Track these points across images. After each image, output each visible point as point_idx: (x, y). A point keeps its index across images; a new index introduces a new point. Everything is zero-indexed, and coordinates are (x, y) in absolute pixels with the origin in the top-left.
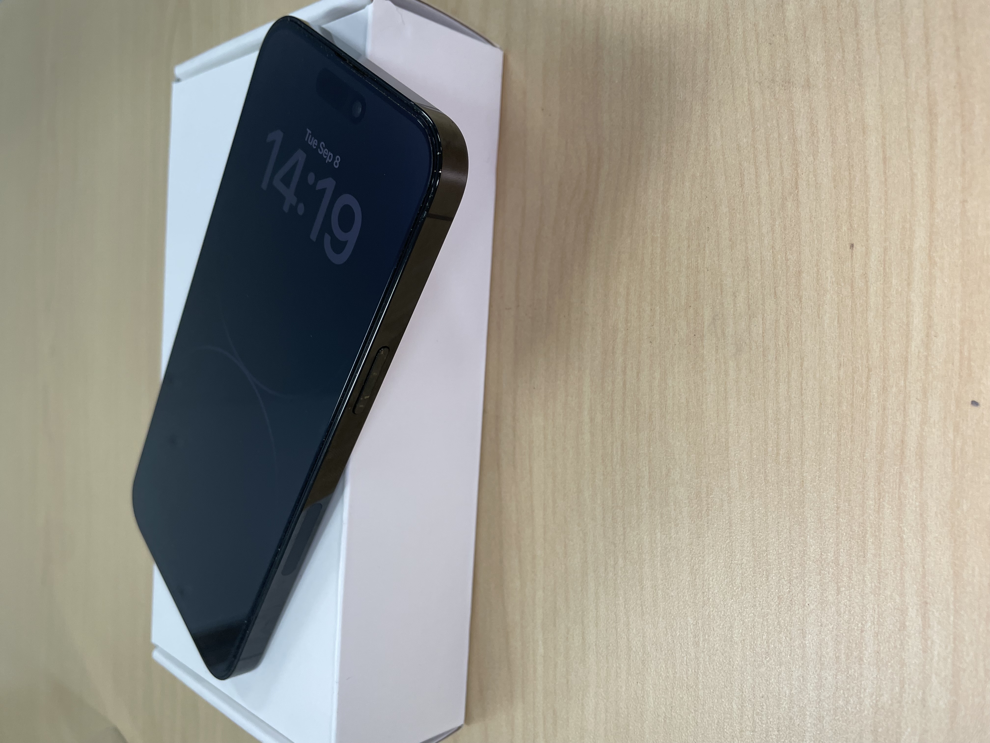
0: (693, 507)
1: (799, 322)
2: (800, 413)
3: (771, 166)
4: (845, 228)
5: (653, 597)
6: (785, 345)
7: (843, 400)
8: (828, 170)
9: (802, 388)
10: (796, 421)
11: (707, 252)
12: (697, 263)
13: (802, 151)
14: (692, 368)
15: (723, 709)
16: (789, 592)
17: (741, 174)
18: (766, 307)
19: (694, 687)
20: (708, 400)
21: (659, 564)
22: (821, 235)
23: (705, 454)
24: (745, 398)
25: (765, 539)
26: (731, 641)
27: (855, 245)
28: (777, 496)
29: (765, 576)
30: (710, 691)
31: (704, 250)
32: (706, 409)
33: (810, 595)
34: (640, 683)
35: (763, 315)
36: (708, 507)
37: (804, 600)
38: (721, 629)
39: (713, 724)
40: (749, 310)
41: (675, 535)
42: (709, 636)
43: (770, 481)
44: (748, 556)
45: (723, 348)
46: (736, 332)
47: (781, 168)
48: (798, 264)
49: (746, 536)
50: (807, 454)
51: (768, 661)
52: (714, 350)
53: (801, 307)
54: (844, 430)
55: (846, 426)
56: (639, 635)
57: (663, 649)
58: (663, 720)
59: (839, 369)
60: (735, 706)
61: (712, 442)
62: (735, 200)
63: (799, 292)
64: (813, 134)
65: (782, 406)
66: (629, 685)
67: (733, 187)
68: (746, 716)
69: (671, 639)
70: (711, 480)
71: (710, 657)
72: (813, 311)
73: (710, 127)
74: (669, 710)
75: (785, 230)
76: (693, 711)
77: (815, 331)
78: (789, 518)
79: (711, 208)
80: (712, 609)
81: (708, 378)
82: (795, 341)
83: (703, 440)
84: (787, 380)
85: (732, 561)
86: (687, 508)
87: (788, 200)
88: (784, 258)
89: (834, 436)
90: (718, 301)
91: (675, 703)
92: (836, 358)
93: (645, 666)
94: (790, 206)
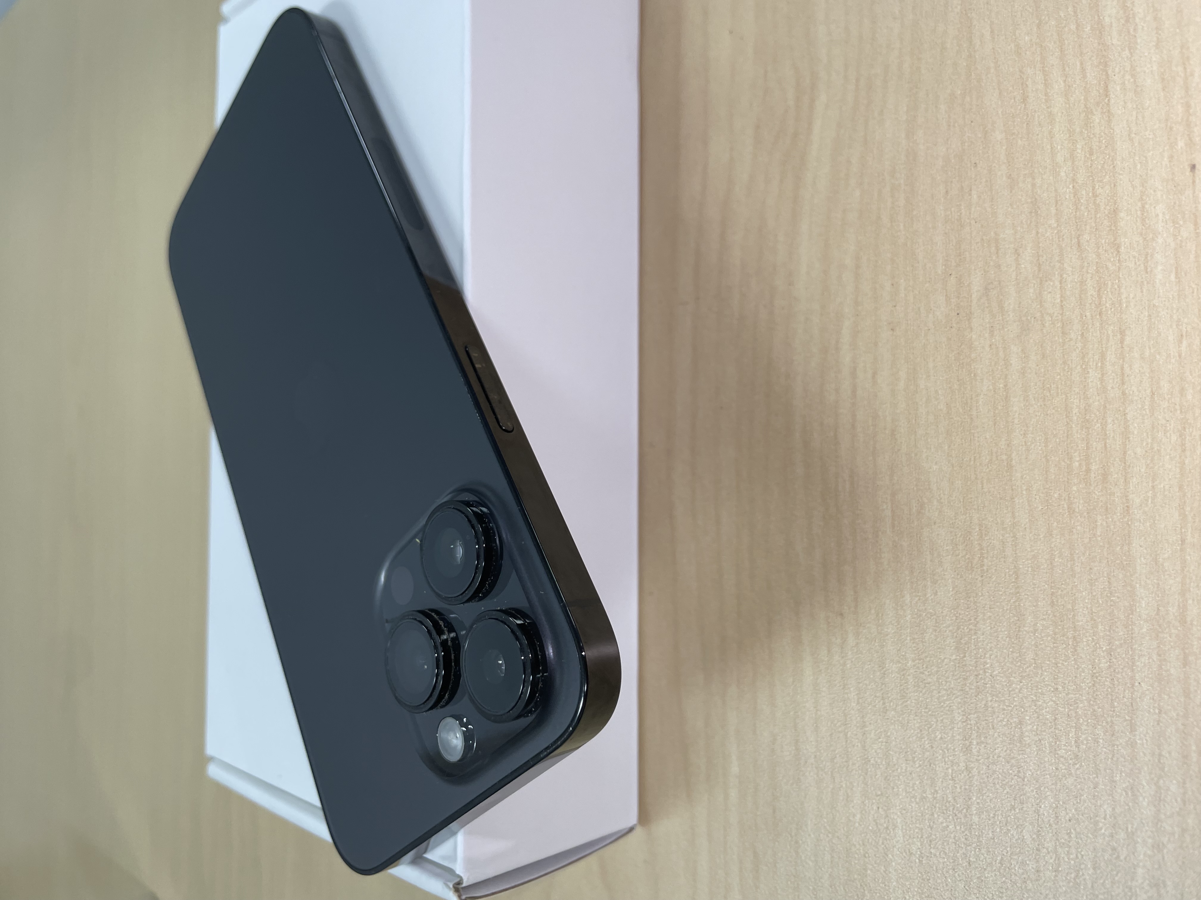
0: (958, 555)
1: (1117, 281)
2: (1121, 409)
3: (1067, 69)
4: (1181, 144)
5: (901, 686)
6: (1096, 316)
7: (1187, 386)
8: (1152, 67)
9: (1123, 374)
10: (1116, 422)
11: (975, 196)
12: (959, 214)
13: (1112, 44)
14: (955, 360)
15: (1009, 840)
16: (1110, 667)
17: (1022, 84)
18: (1065, 265)
19: (965, 810)
20: (980, 403)
21: (908, 638)
22: (1146, 157)
23: (976, 478)
24: (1036, 395)
25: (1070, 592)
26: (1020, 742)
27: (1197, 166)
28: (1088, 530)
29: (1071, 647)
30: (989, 816)
31: (970, 195)
32: (977, 415)
33: (1141, 670)
34: (882, 808)
35: (1061, 276)
36: (982, 554)
37: (1132, 678)
38: (1004, 726)
39: (994, 863)
40: (1039, 271)
41: (932, 597)
42: (986, 737)
43: (1077, 510)
44: (1044, 619)
45: (1001, 327)
46: (1020, 303)
47: (1083, 70)
48: (1111, 201)
49: (1041, 590)
50: (1133, 467)
51: (1077, 769)
52: (988, 332)
53: (1119, 260)
54: (1189, 429)
55: (1192, 422)
56: (880, 740)
57: (916, 759)
58: (917, 860)
59: (1180, 342)
60: (1027, 836)
61: (987, 461)
62: (1014, 122)
63: (1115, 240)
64: (1127, 21)
65: (1093, 402)
66: (866, 812)
67: (1011, 103)
68: (1045, 850)
69: (928, 743)
70: (985, 515)
71: (988, 767)
72: (1138, 263)
73: (975, 26)
74: (927, 846)
75: (1091, 154)
76: (963, 846)
77: (1142, 292)
78: (1108, 561)
79: (980, 136)
80: (990, 699)
81: (979, 372)
82: (1111, 309)
83: (972, 459)
84: (1099, 365)
85: (1020, 627)
86: (950, 556)
87: (1095, 113)
88: (1090, 194)
89: (1174, 438)
90: (992, 263)
91: (935, 835)
92: (1175, 327)
93: (889, 785)
94: (1098, 121)
